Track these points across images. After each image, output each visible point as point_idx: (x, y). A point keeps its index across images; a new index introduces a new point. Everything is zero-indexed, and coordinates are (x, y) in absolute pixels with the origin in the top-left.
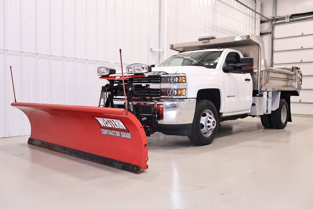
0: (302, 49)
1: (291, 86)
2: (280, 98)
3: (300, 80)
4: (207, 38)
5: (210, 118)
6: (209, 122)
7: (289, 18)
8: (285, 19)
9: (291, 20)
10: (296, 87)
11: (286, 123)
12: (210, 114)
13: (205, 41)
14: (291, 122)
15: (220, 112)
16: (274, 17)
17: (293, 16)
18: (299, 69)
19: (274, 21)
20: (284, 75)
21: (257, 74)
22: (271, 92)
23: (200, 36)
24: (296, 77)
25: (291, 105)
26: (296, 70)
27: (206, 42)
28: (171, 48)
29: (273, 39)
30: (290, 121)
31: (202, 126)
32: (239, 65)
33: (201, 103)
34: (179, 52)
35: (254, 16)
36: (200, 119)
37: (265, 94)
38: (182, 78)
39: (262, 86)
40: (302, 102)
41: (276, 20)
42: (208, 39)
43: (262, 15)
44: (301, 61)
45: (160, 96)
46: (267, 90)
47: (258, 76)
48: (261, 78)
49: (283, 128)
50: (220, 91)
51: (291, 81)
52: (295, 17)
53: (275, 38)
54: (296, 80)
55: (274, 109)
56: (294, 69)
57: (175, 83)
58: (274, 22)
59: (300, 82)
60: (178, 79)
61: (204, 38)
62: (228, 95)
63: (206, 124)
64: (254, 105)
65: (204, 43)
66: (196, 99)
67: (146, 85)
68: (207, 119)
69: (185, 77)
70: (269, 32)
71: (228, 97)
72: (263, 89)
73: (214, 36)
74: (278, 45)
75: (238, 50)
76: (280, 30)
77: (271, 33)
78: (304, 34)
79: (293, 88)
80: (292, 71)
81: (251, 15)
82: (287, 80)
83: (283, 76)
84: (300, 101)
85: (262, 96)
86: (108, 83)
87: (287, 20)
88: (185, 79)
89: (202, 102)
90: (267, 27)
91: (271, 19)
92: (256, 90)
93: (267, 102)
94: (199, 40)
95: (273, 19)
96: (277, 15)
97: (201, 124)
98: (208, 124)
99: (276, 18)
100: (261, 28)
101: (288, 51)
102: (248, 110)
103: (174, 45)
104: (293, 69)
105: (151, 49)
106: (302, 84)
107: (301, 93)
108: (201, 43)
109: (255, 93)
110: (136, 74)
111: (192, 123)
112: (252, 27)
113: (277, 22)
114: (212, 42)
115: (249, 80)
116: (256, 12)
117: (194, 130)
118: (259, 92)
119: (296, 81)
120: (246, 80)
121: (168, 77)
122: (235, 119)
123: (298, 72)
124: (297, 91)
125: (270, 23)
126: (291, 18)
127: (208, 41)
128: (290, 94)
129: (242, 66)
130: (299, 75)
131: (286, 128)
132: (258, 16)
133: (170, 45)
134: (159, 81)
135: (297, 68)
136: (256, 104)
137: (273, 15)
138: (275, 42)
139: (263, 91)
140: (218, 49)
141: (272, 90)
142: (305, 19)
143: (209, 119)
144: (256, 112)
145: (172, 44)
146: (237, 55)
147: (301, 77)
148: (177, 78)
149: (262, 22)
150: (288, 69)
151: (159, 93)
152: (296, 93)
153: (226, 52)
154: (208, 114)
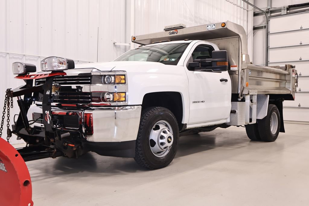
0: (301, 45)
1: (284, 88)
2: (269, 104)
3: (296, 81)
4: (174, 28)
5: (164, 132)
6: (162, 137)
7: (286, 10)
8: (281, 12)
9: (288, 12)
10: (291, 89)
11: (277, 134)
12: (166, 126)
13: (172, 31)
14: (285, 132)
15: (183, 123)
16: (268, 9)
17: (290, 7)
18: (294, 67)
19: (268, 13)
20: (275, 74)
21: (237, 73)
22: (256, 96)
23: (166, 26)
24: (290, 77)
25: (284, 110)
26: (290, 69)
27: (173, 33)
28: (133, 41)
29: (268, 34)
30: (283, 131)
31: (153, 143)
32: (208, 60)
33: (151, 112)
34: (141, 45)
35: (246, 8)
36: (148, 134)
37: (248, 98)
38: (120, 78)
39: (244, 88)
40: (301, 106)
41: (272, 12)
42: (176, 29)
43: (255, 7)
44: (300, 59)
45: (90, 102)
46: (250, 94)
47: (238, 75)
48: (242, 79)
49: (274, 141)
50: (181, 94)
51: (284, 82)
52: (292, 9)
53: (270, 33)
54: (290, 81)
55: (261, 117)
56: (288, 68)
57: (110, 83)
58: (269, 15)
59: (296, 84)
60: (115, 79)
61: (170, 27)
62: (194, 101)
63: (158, 141)
64: (233, 112)
65: (171, 34)
66: (141, 106)
67: (77, 86)
68: (160, 132)
69: (124, 75)
70: (263, 26)
71: (194, 102)
72: (245, 92)
73: (182, 24)
74: (273, 41)
75: (214, 43)
76: (275, 24)
77: (266, 27)
78: (303, 28)
79: (286, 91)
80: (286, 70)
81: (242, 6)
82: (279, 81)
83: (273, 76)
84: (299, 106)
85: (243, 100)
86: (25, 84)
87: (284, 12)
88: (125, 79)
89: (152, 110)
90: (261, 20)
91: (266, 10)
92: (237, 93)
93: (251, 109)
94: (166, 31)
95: (267, 10)
96: (272, 7)
97: (152, 140)
98: (161, 141)
99: (271, 10)
100: (254, 21)
101: (285, 48)
102: (226, 119)
103: (137, 36)
104: (286, 68)
105: (114, 43)
106: (297, 85)
107: (296, 96)
108: (167, 34)
109: (235, 98)
110: (54, 72)
111: (136, 139)
112: (244, 21)
113: (272, 14)
114: (180, 32)
115: (226, 81)
116: (248, 3)
117: (140, 150)
118: (240, 95)
119: (290, 83)
120: (221, 80)
121: (102, 76)
122: (210, 131)
123: (293, 72)
124: (291, 95)
125: (264, 15)
126: (288, 9)
127: (175, 31)
128: (283, 99)
129: (212, 61)
130: (294, 75)
131: (277, 141)
132: (251, 8)
133: (132, 37)
134: (89, 81)
135: (292, 67)
136: (237, 112)
137: (268, 6)
138: (271, 37)
139: (246, 95)
140: (185, 40)
141: (256, 94)
142: (304, 11)
143: (162, 134)
144: (237, 121)
145: (134, 36)
146: (211, 48)
147: (296, 78)
148: (113, 78)
149: (255, 15)
150: (281, 68)
151: (89, 98)
152: (290, 97)
153: (194, 44)
154: (162, 127)
